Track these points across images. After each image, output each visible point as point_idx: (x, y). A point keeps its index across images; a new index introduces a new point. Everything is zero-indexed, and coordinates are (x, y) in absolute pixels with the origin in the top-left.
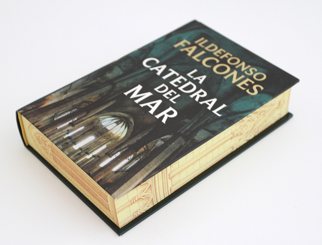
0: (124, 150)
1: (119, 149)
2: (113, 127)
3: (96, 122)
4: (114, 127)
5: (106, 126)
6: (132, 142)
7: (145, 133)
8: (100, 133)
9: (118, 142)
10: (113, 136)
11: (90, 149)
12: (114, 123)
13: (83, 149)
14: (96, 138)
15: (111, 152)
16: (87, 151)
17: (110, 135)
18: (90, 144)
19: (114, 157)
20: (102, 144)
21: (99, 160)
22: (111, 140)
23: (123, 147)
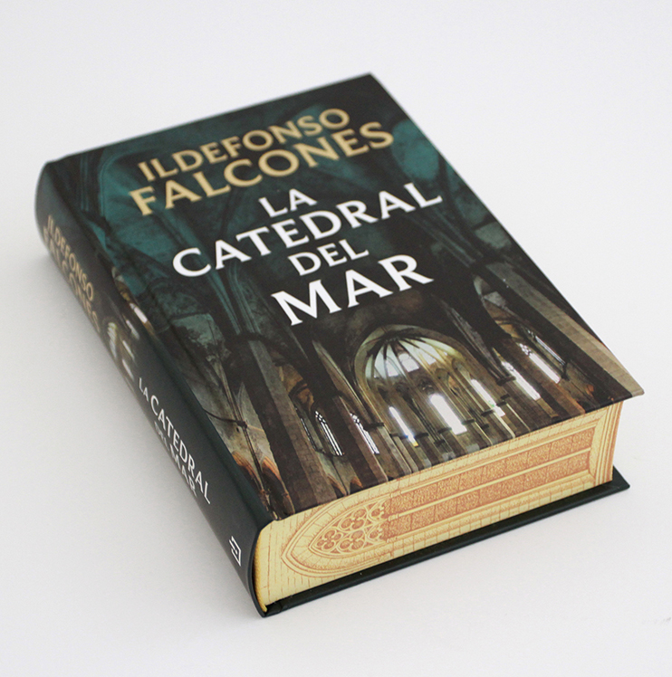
0: (498, 355)
1: (492, 362)
2: (412, 360)
3: (382, 385)
4: (413, 358)
5: (405, 371)
6: (475, 338)
7: (452, 314)
8: (424, 384)
9: (468, 359)
10: (442, 364)
11: (474, 408)
12: (396, 355)
13: (468, 417)
14: (440, 392)
15: (496, 376)
16: (478, 412)
17: (438, 370)
18: (457, 404)
19: (515, 373)
20: (462, 385)
21: (516, 398)
22: (456, 370)
23: (488, 355)
